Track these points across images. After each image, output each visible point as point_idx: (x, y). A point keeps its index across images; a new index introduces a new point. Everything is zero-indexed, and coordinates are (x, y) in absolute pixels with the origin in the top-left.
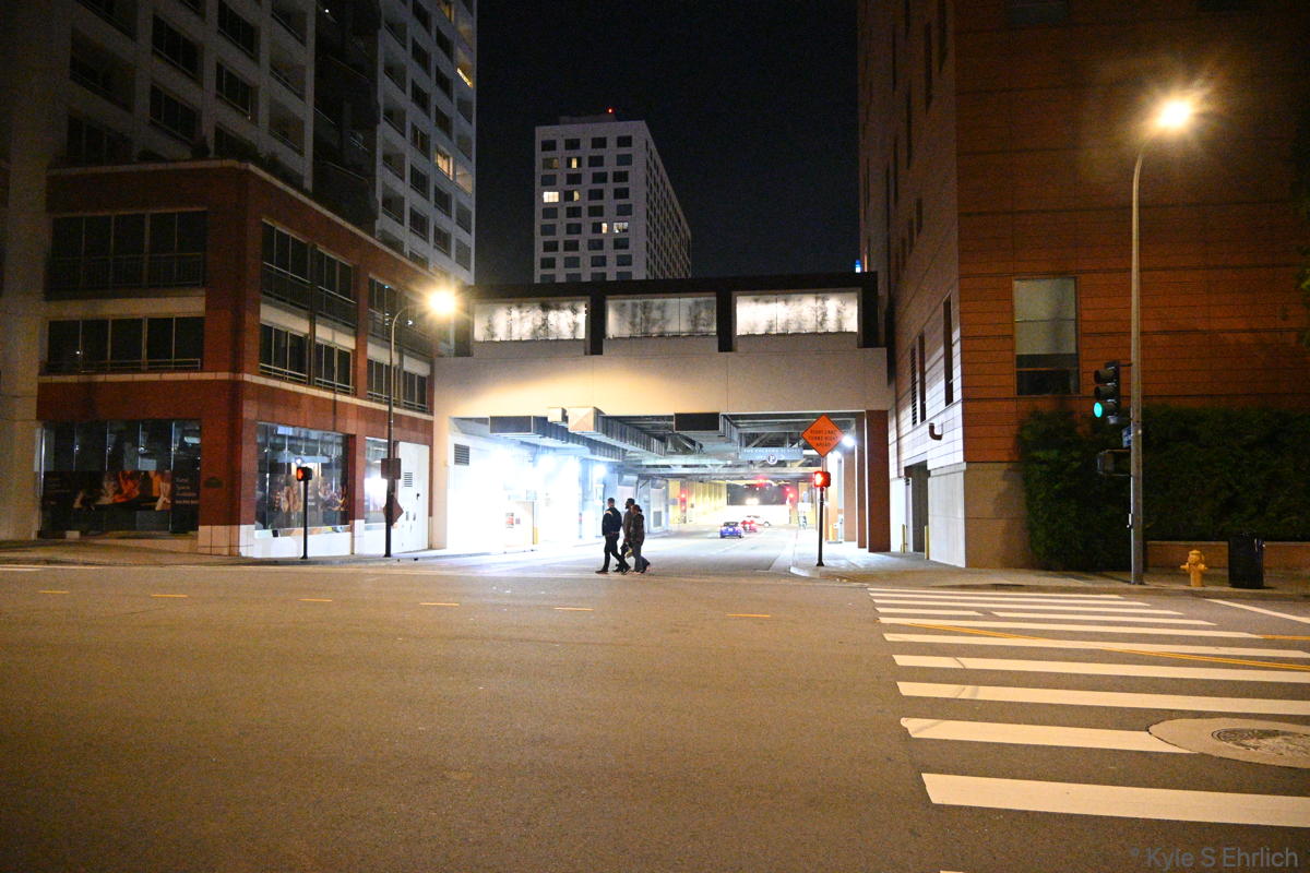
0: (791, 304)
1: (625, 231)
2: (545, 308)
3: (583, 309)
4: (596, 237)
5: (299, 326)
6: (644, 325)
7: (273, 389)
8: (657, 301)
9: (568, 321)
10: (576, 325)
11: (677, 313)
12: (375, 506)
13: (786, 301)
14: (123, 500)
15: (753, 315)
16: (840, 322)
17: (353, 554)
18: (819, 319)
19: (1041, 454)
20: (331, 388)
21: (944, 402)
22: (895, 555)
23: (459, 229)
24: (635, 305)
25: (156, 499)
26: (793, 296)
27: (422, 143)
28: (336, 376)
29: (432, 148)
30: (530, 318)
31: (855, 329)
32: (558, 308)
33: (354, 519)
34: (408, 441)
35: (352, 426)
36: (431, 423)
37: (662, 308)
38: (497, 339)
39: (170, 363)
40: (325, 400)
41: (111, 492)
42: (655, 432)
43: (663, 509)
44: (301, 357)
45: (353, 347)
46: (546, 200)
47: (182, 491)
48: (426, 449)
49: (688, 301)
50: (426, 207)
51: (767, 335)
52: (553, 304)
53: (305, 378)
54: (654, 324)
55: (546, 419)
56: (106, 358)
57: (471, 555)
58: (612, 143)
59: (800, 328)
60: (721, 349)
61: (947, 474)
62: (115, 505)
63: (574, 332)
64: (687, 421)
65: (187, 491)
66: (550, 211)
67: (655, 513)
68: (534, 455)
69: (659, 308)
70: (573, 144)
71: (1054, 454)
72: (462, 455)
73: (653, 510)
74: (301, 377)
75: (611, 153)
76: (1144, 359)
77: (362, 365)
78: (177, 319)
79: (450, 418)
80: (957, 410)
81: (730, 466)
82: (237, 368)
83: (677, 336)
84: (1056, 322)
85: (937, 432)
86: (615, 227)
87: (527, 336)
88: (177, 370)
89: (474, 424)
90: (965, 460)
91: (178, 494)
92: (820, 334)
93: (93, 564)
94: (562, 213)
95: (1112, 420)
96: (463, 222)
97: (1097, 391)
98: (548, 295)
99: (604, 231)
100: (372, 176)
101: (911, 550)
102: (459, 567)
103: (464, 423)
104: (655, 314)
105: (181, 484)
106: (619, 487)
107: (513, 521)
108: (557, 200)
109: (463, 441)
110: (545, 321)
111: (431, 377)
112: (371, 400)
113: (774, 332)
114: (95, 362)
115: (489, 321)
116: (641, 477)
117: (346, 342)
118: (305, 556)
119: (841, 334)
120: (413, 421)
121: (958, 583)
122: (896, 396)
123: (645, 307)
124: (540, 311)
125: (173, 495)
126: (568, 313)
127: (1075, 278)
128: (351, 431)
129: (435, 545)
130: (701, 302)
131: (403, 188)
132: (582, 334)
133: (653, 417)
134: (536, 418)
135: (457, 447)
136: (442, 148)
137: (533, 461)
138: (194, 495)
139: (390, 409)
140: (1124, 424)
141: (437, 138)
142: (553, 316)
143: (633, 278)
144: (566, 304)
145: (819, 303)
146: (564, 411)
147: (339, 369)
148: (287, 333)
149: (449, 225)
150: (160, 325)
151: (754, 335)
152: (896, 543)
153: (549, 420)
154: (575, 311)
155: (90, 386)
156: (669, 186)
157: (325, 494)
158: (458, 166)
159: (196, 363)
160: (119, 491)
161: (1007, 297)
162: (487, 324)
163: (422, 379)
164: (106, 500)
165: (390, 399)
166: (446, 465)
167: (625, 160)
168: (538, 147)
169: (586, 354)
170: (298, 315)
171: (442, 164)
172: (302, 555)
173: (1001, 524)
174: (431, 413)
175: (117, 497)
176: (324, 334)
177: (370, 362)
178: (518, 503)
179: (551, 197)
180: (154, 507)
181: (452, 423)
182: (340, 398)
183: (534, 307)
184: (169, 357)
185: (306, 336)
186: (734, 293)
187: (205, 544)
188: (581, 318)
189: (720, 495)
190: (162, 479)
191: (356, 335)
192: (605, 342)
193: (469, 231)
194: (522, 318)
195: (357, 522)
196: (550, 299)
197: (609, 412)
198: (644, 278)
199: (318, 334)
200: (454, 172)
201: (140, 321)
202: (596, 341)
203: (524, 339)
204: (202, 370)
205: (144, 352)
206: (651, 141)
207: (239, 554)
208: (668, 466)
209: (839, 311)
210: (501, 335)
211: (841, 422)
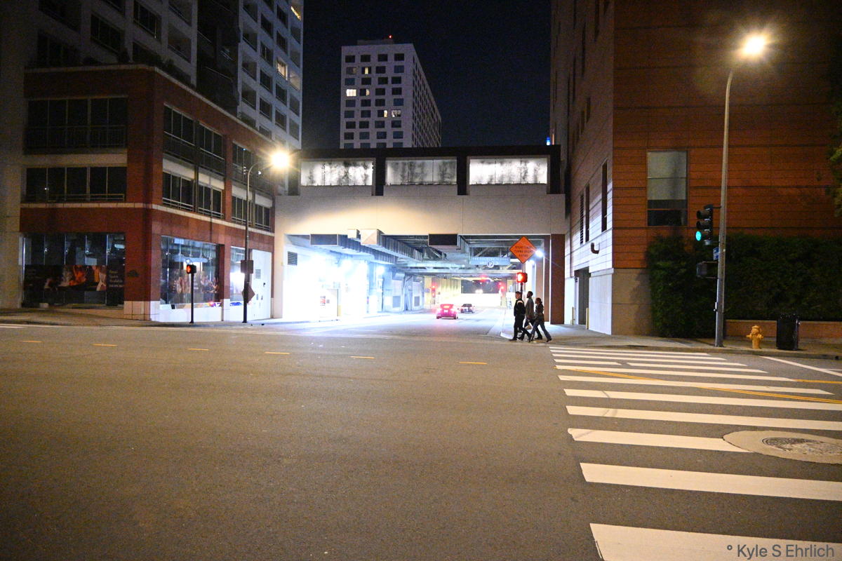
0: (505, 165)
1: (399, 116)
2: (347, 165)
3: (371, 166)
4: (381, 119)
5: (188, 174)
6: (410, 177)
7: (172, 214)
8: (419, 162)
9: (362, 174)
10: (366, 176)
11: (432, 170)
12: (237, 291)
13: (502, 163)
14: (75, 284)
15: (481, 172)
16: (536, 177)
17: (222, 320)
18: (523, 175)
19: (661, 264)
20: (209, 215)
21: (601, 230)
22: (567, 326)
23: (292, 112)
24: (405, 164)
25: (97, 284)
26: (507, 160)
27: (268, 56)
28: (212, 206)
29: (274, 60)
30: (337, 171)
31: (546, 182)
32: (355, 165)
33: (223, 298)
34: (258, 249)
35: (222, 240)
36: (274, 237)
37: (422, 166)
38: (315, 184)
39: (105, 197)
40: (205, 222)
41: (68, 278)
42: (416, 246)
43: (420, 295)
44: (190, 194)
45: (223, 188)
46: (348, 95)
47: (114, 279)
48: (270, 254)
49: (438, 162)
50: (271, 99)
51: (489, 185)
52: (351, 163)
53: (191, 208)
54: (416, 177)
55: (346, 236)
56: (64, 193)
57: (298, 323)
58: (391, 58)
59: (510, 180)
60: (459, 194)
61: (601, 276)
62: (71, 287)
63: (365, 180)
64: (437, 239)
65: (117, 279)
66: (351, 102)
67: (415, 298)
68: (339, 260)
69: (420, 166)
70: (366, 58)
71: (669, 264)
72: (293, 259)
73: (414, 295)
74: (189, 207)
75: (390, 64)
76: (729, 204)
77: (229, 200)
78: (109, 168)
79: (285, 235)
80: (609, 234)
81: (464, 269)
82: (148, 200)
83: (431, 184)
84: (674, 180)
85: (596, 249)
86: (392, 113)
87: (335, 183)
88: (110, 201)
89: (300, 239)
90: (613, 266)
91: (111, 281)
92: (523, 184)
93: (57, 324)
94: (358, 104)
95: (707, 243)
96: (294, 108)
97: (698, 224)
98: (349, 156)
99: (385, 116)
100: (235, 76)
101: (577, 323)
102: (289, 330)
103: (294, 238)
104: (418, 170)
105: (113, 275)
106: (393, 281)
107: (325, 301)
108: (355, 95)
109: (294, 249)
110: (346, 175)
111: (273, 207)
112: (235, 222)
113: (493, 183)
114: (57, 196)
115: (311, 173)
116: (407, 274)
117: (218, 185)
118: (192, 322)
119: (537, 185)
120: (262, 236)
121: (606, 344)
122: (571, 225)
123: (411, 166)
124: (343, 167)
125: (107, 282)
126: (362, 168)
127: (687, 151)
128: (221, 243)
129: (275, 316)
130: (447, 163)
131: (255, 85)
132: (370, 182)
133: (415, 236)
134: (340, 236)
135: (290, 254)
136: (281, 59)
137: (338, 263)
138: (121, 281)
139: (246, 229)
140: (714, 245)
141: (277, 52)
142: (351, 170)
143: (404, 146)
144: (360, 163)
145: (523, 165)
146: (358, 232)
147: (213, 202)
148: (180, 178)
149: (285, 110)
150: (98, 172)
151: (481, 185)
152: (568, 319)
153: (349, 237)
154: (366, 167)
155: (54, 210)
156: (427, 87)
157: (205, 282)
158: (291, 72)
159: (121, 196)
160: (73, 278)
161: (643, 162)
162: (309, 175)
163: (267, 210)
164: (65, 284)
165: (246, 222)
166: (282, 264)
167: (399, 69)
168: (343, 60)
169: (372, 195)
170: (188, 167)
171: (281, 70)
172: (190, 321)
173: (636, 307)
174: (273, 232)
175: (71, 282)
176: (204, 179)
177: (234, 198)
178: (328, 289)
179: (351, 93)
180: (96, 288)
181: (287, 239)
182: (214, 221)
183: (339, 165)
184: (105, 193)
185: (192, 181)
186: (468, 157)
187: (128, 313)
188: (370, 171)
189: (457, 287)
190: (101, 271)
191: (224, 180)
192: (385, 188)
193: (298, 114)
194: (331, 172)
195: (225, 300)
196: (351, 159)
197: (386, 233)
198: (411, 146)
199: (200, 179)
200: (289, 75)
201: (85, 169)
202: (379, 187)
203: (333, 185)
204: (125, 201)
205: (88, 190)
206: (416, 57)
207: (150, 320)
208: (424, 268)
209: (535, 170)
210: (318, 182)
211: (534, 241)
